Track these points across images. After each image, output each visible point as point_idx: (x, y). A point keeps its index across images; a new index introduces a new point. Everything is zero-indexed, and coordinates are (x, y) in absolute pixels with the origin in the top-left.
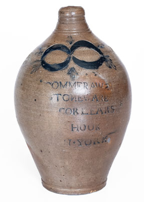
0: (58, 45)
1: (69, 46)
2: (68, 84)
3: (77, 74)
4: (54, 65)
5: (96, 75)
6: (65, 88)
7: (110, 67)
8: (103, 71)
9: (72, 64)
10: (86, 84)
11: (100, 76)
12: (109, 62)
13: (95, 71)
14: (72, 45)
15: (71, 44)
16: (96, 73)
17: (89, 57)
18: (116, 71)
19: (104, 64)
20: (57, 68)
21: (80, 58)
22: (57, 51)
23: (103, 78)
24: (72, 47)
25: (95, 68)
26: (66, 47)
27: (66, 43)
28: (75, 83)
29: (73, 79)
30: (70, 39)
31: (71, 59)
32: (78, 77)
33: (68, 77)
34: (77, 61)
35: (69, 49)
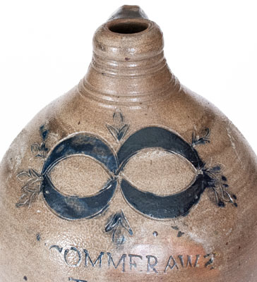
1: (115, 145)
2: (105, 258)
3: (130, 232)
4: (72, 198)
5: (180, 234)
6: (96, 269)
7: (221, 204)
8: (201, 221)
9: (118, 203)
10: (152, 260)
11: (192, 235)
12: (218, 189)
13: (179, 222)
14: (123, 140)
15: (119, 138)
16: (183, 229)
17: (164, 180)
18: (237, 210)
19: (204, 197)
20: (79, 208)
21: (140, 184)
23: (200, 241)
24: (123, 148)
25: (179, 214)
26: (105, 147)
28: (124, 256)
29: (120, 245)
30: (117, 123)
31: (118, 186)
32: (132, 240)
33: (106, 240)
34: (128, 189)
35: (115, 153)
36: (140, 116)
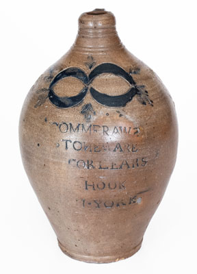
0: (74, 69)
1: (88, 71)
2: (81, 127)
3: (95, 113)
4: (64, 98)
5: (121, 115)
6: (76, 133)
7: (144, 103)
8: (132, 110)
9: (88, 99)
10: (105, 128)
11: (128, 116)
12: (142, 96)
13: (120, 109)
14: (92, 69)
15: (90, 68)
16: (122, 113)
17: (113, 89)
18: (153, 108)
19: (135, 99)
20: (68, 103)
21: (100, 90)
22: (71, 78)
23: (132, 120)
24: (92, 72)
25: (120, 106)
26: (83, 73)
27: (85, 67)
28: (91, 126)
29: (88, 120)
30: (90, 61)
31: (89, 91)
32: (95, 117)
33: (82, 117)
34: (94, 92)
35: (88, 75)
36: (102, 58)
